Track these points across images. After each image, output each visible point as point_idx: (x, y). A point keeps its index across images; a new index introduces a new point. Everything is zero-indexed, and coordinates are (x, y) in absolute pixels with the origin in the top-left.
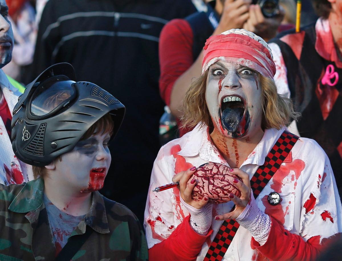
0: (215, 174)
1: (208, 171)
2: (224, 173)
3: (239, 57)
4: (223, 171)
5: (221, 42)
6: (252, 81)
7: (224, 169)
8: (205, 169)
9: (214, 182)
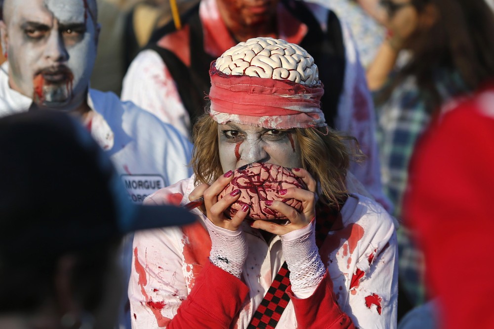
0: (264, 181)
1: (253, 176)
2: (279, 180)
3: (261, 115)
4: (277, 175)
5: (231, 91)
6: (285, 143)
7: (278, 172)
8: (249, 175)
9: (267, 195)
